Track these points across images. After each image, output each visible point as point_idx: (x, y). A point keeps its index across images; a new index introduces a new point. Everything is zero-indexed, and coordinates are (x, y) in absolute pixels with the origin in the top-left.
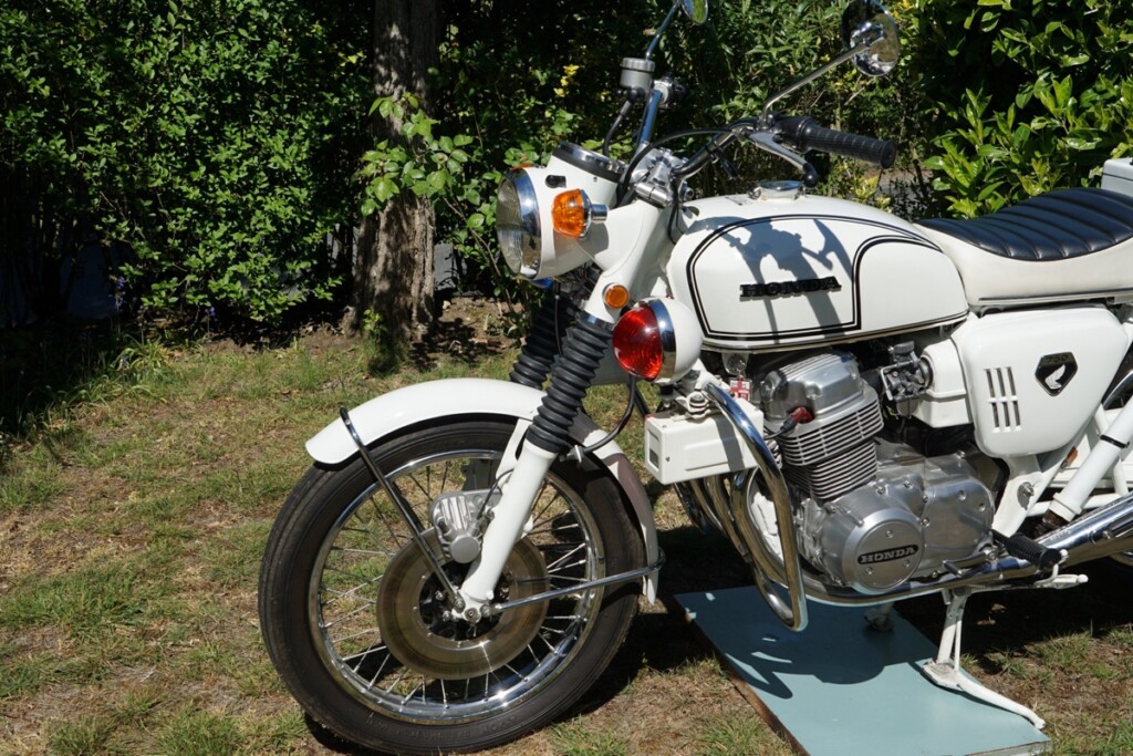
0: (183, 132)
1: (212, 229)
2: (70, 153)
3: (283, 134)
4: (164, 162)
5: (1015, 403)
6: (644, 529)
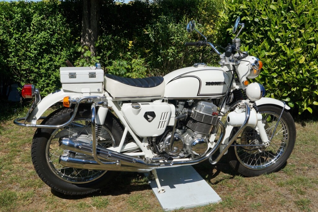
0: (33, 55)
1: (41, 79)
2: (5, 60)
3: (58, 56)
4: (29, 62)
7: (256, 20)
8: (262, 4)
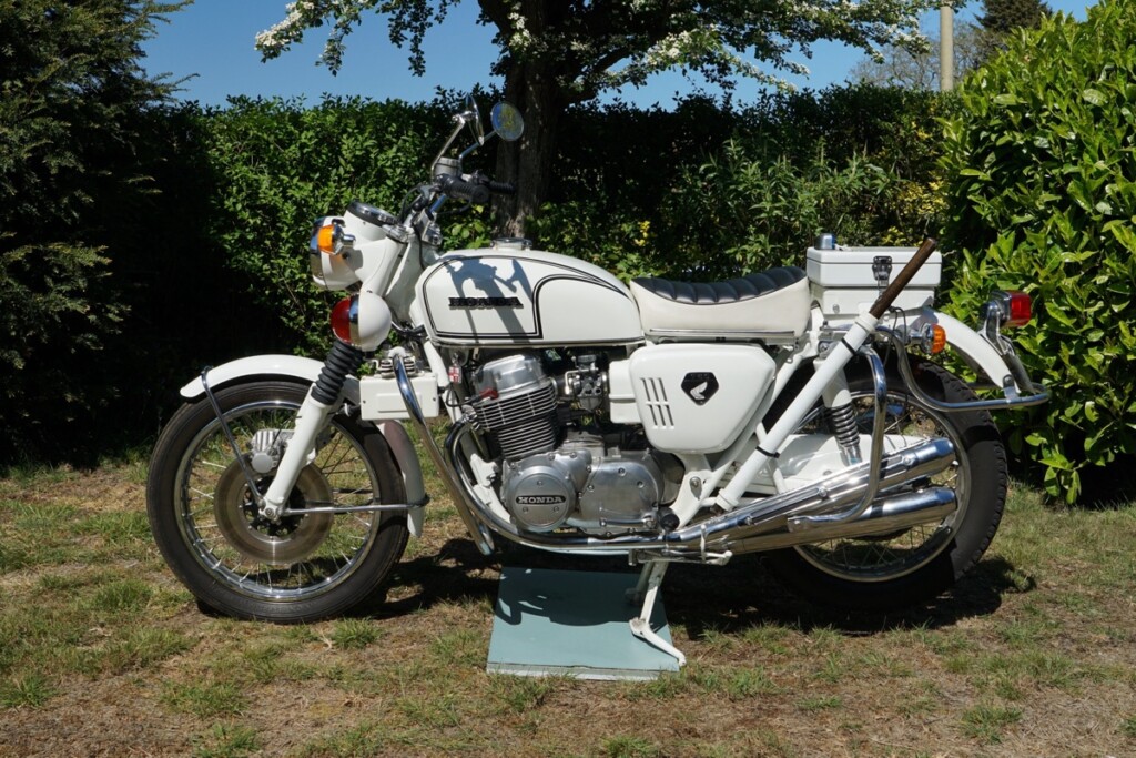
2: (264, 264)
5: (668, 407)
6: (404, 476)
7: (1041, 142)
8: (1064, 89)
